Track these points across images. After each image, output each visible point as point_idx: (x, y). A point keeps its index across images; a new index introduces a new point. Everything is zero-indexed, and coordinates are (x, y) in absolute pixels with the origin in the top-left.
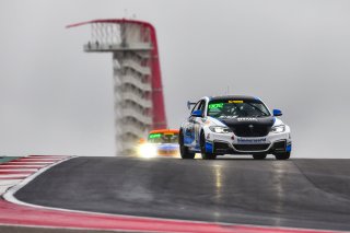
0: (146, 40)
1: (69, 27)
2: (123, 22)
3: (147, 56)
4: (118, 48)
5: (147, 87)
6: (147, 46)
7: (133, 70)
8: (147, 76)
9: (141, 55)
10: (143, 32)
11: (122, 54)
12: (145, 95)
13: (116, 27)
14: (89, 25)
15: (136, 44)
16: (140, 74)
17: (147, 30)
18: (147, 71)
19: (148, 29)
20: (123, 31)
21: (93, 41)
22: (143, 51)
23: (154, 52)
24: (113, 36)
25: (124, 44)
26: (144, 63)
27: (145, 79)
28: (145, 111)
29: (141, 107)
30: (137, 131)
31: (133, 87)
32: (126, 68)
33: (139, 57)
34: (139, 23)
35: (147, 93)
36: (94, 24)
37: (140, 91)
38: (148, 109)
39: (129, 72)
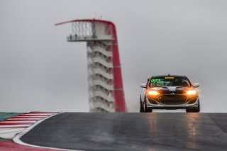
0: (109, 34)
1: (57, 25)
2: (93, 21)
3: (110, 44)
4: (90, 39)
5: (110, 65)
6: (110, 37)
7: (100, 54)
8: (110, 58)
9: (106, 43)
10: (107, 28)
11: (93, 43)
12: (109, 70)
13: (89, 25)
14: (71, 23)
15: (102, 36)
16: (105, 56)
18: (110, 54)
19: (111, 26)
20: (94, 27)
21: (73, 34)
22: (107, 41)
23: (115, 41)
24: (87, 31)
25: (94, 36)
26: (108, 49)
27: (108, 59)
28: (109, 82)
29: (106, 79)
30: (103, 95)
31: (101, 65)
32: (96, 52)
33: (105, 45)
34: (104, 22)
35: (110, 69)
36: (74, 23)
37: (105, 67)
38: (110, 80)
39: (98, 55)
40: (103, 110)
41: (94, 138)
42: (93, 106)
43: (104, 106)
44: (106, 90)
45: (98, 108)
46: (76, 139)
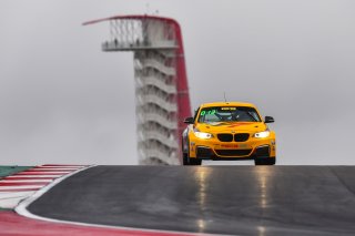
0: (170, 38)
1: (85, 24)
2: (145, 19)
3: (171, 55)
5: (172, 89)
6: (170, 44)
7: (156, 71)
8: (171, 77)
9: (164, 54)
10: (167, 29)
11: (143, 53)
12: (169, 97)
13: (137, 24)
14: (108, 22)
15: (159, 42)
16: (164, 75)
17: (171, 27)
18: (171, 71)
19: (173, 26)
20: (145, 29)
21: (110, 39)
22: (167, 50)
23: (179, 50)
24: (135, 32)
25: (146, 42)
26: (168, 63)
27: (169, 80)
28: (170, 115)
29: (165, 111)
30: (161, 137)
31: (157, 89)
32: (149, 68)
33: (163, 57)
34: (162, 19)
35: (172, 95)
36: (114, 21)
37: (164, 93)
38: (172, 113)
39: (152, 72)
40: (160, 161)
41: (146, 207)
42: (144, 156)
43: (162, 156)
44: (166, 129)
45: (153, 159)
46: (116, 209)
